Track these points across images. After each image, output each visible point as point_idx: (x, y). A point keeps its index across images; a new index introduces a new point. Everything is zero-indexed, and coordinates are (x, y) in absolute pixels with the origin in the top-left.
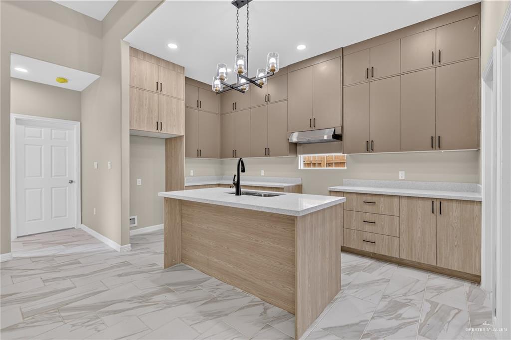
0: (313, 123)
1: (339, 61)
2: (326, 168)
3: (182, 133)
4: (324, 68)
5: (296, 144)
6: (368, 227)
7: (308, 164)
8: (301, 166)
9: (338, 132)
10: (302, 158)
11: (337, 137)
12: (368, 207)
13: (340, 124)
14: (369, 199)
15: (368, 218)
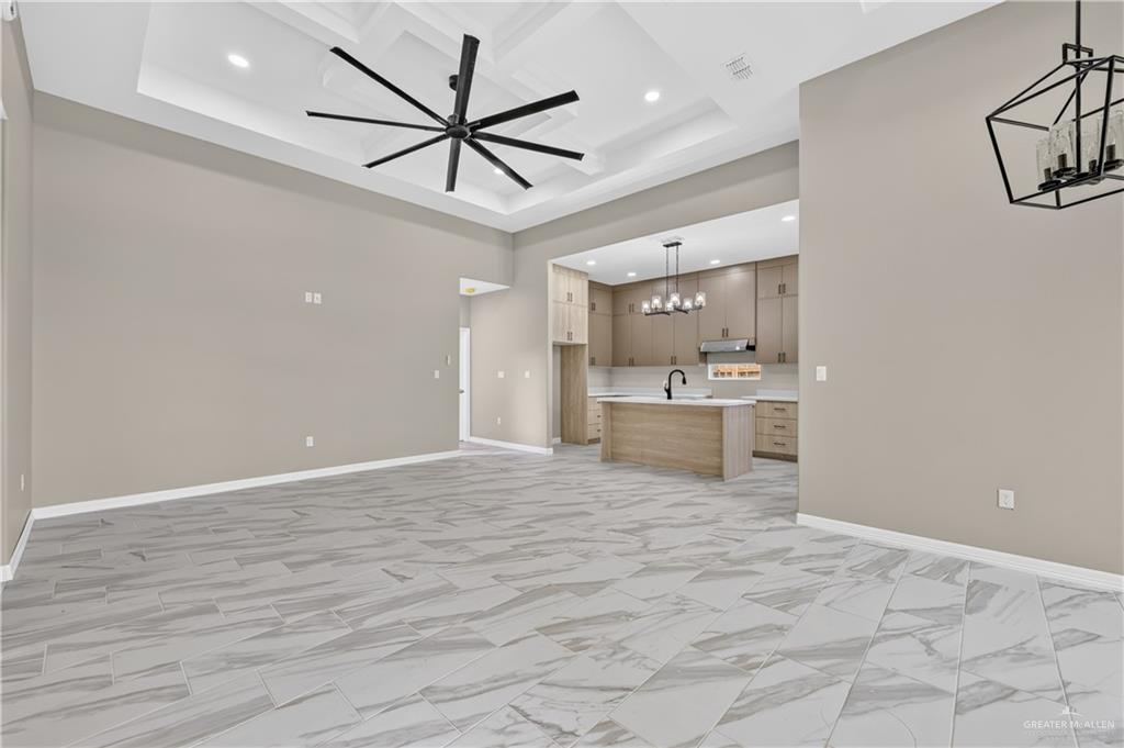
0: (725, 333)
1: (753, 273)
2: (737, 378)
3: (586, 342)
4: (736, 276)
5: (706, 353)
6: (778, 432)
7: (716, 374)
8: (710, 377)
9: (752, 343)
10: (711, 368)
11: (751, 348)
12: (778, 414)
13: (753, 336)
14: (778, 406)
15: (779, 423)
